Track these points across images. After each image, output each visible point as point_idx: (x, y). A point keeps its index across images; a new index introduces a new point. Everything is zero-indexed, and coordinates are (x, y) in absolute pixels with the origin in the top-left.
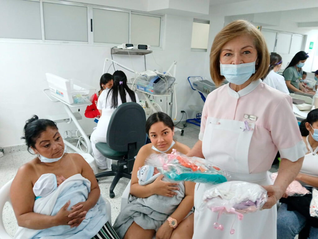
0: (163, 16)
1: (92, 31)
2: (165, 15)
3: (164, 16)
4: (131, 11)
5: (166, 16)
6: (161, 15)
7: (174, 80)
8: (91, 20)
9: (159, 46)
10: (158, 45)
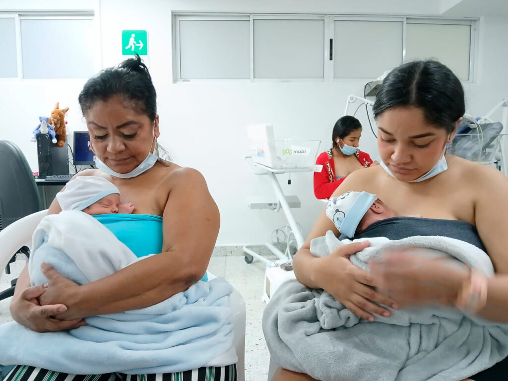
0: (475, 21)
1: (331, 59)
2: (479, 18)
3: (479, 20)
4: (407, 18)
5: (482, 19)
6: (471, 21)
7: (498, 127)
8: (331, 41)
9: (469, 80)
10: (467, 79)
